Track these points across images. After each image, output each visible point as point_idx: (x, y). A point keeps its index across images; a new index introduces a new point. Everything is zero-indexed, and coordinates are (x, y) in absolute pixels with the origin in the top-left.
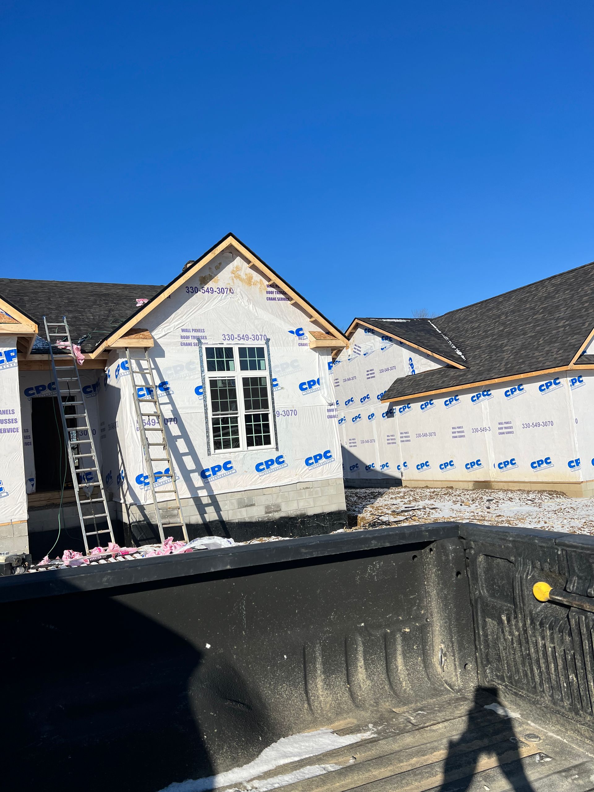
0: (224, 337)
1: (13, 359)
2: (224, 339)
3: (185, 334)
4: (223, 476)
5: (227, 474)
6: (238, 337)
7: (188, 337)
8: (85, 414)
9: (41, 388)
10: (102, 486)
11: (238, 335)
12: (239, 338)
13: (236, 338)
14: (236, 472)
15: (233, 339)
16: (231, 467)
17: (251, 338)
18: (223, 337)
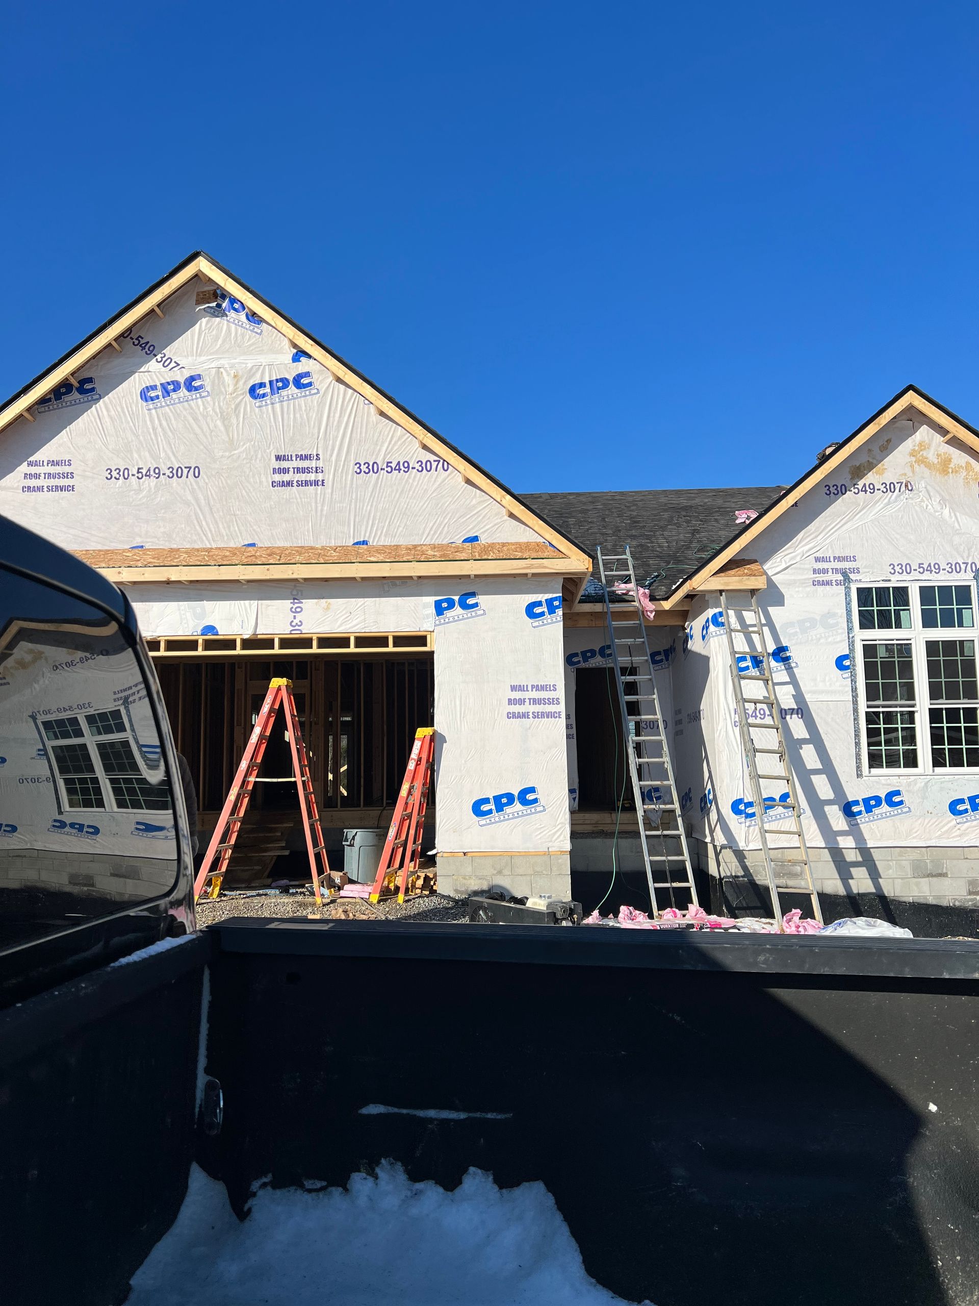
0: (893, 569)
1: (556, 610)
2: (893, 571)
3: (821, 565)
4: (883, 817)
5: (892, 813)
6: (919, 568)
7: (825, 571)
8: (655, 696)
9: (589, 654)
10: (678, 812)
11: (920, 564)
12: (921, 570)
13: (915, 570)
14: (910, 811)
15: (908, 571)
16: (901, 802)
17: (944, 570)
18: (890, 569)
